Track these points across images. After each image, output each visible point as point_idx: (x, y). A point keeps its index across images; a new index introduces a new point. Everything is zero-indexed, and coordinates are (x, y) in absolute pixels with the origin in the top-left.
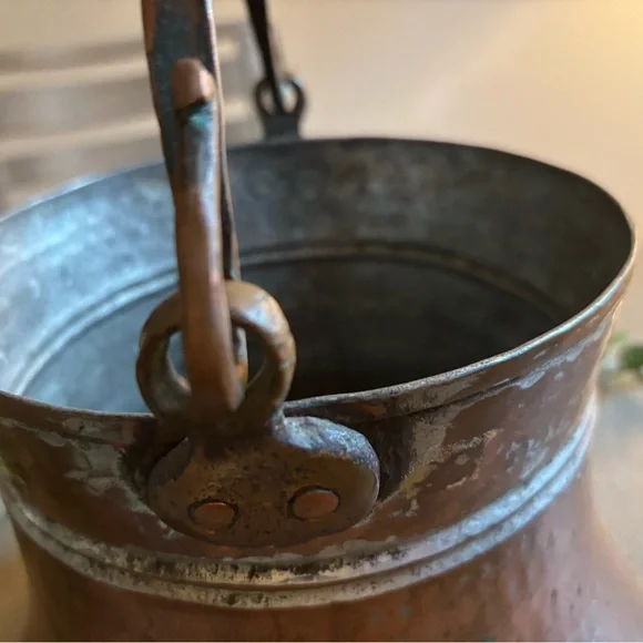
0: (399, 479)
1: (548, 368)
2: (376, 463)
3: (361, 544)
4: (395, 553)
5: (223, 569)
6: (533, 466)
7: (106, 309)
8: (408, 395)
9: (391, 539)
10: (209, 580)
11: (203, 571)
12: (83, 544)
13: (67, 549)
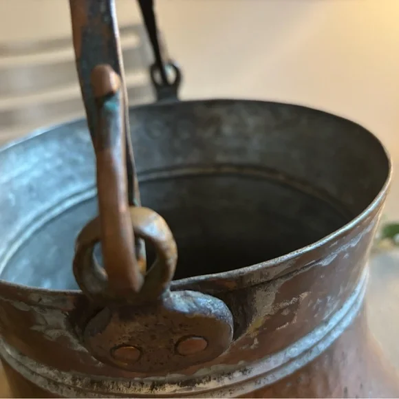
0: (245, 327)
1: (339, 252)
2: (231, 319)
3: (221, 367)
4: (244, 371)
5: (134, 385)
6: (331, 312)
7: (58, 211)
8: (251, 274)
9: (241, 363)
10: (125, 392)
11: (121, 386)
12: (44, 370)
13: (33, 373)
